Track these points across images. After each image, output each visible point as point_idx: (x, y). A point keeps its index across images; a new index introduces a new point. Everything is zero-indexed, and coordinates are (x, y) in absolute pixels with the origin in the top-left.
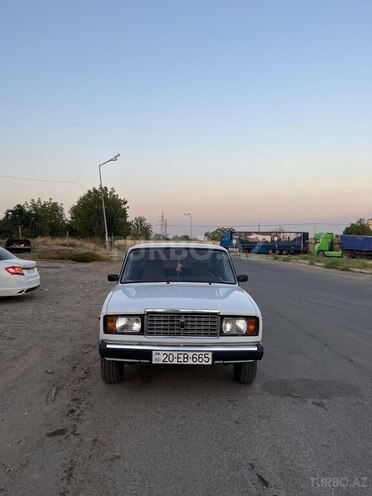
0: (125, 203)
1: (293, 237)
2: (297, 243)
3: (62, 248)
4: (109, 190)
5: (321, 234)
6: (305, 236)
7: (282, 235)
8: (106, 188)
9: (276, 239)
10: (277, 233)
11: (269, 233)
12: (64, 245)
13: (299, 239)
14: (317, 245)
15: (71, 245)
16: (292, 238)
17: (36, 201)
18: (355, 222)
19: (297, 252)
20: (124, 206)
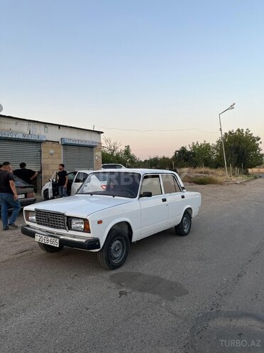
0: (259, 139)
3: (199, 175)
4: (245, 131)
8: (242, 130)
12: (201, 173)
15: (206, 173)
17: (195, 144)
20: (257, 142)
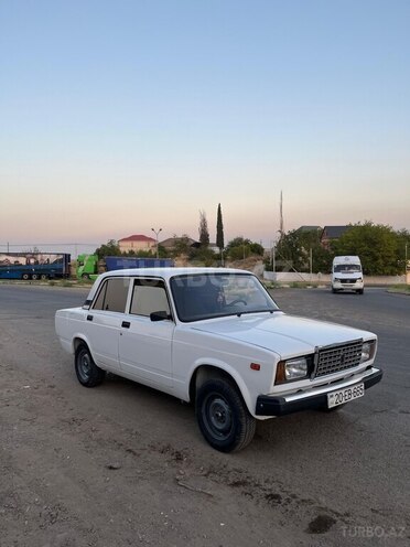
1: (53, 259)
2: (58, 266)
5: (85, 256)
6: (67, 257)
7: (39, 256)
9: (32, 261)
10: (34, 255)
11: (23, 255)
13: (61, 261)
14: (82, 268)
16: (52, 261)
18: (106, 244)
19: (59, 276)
